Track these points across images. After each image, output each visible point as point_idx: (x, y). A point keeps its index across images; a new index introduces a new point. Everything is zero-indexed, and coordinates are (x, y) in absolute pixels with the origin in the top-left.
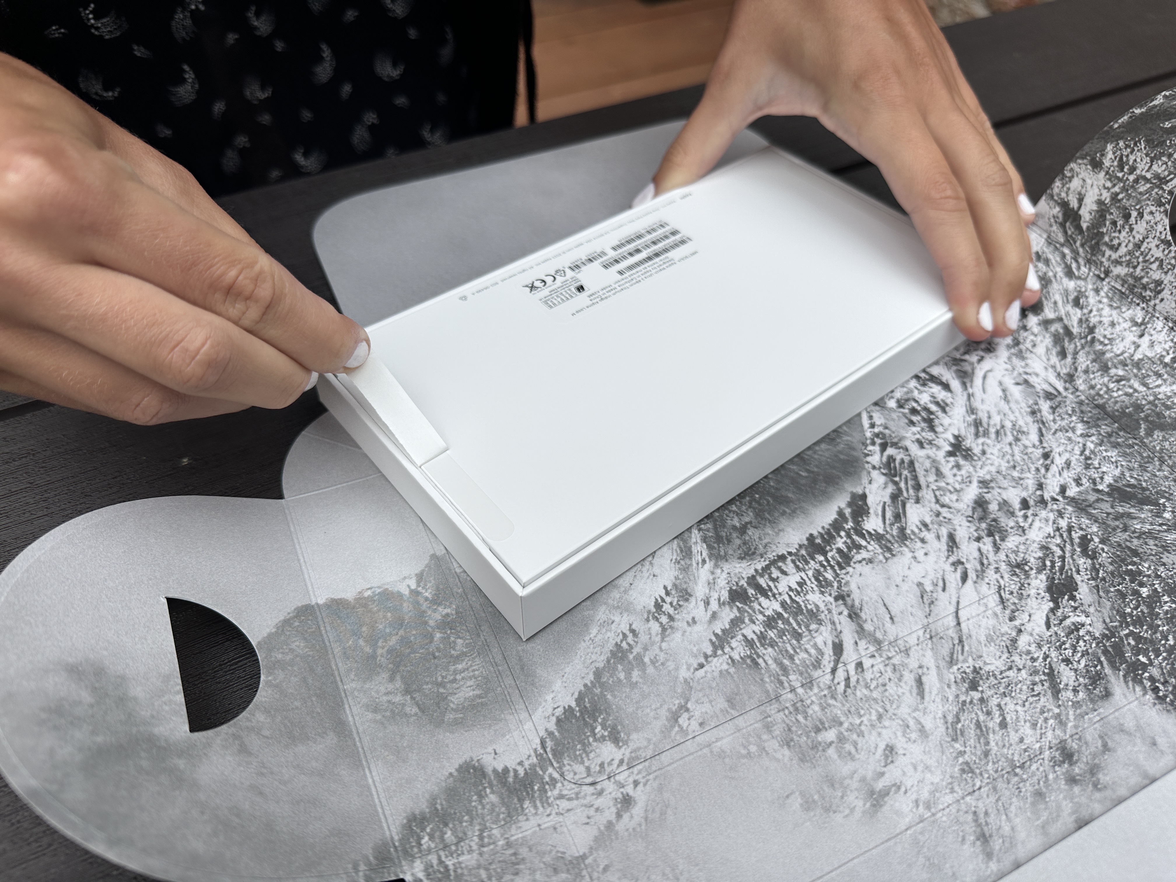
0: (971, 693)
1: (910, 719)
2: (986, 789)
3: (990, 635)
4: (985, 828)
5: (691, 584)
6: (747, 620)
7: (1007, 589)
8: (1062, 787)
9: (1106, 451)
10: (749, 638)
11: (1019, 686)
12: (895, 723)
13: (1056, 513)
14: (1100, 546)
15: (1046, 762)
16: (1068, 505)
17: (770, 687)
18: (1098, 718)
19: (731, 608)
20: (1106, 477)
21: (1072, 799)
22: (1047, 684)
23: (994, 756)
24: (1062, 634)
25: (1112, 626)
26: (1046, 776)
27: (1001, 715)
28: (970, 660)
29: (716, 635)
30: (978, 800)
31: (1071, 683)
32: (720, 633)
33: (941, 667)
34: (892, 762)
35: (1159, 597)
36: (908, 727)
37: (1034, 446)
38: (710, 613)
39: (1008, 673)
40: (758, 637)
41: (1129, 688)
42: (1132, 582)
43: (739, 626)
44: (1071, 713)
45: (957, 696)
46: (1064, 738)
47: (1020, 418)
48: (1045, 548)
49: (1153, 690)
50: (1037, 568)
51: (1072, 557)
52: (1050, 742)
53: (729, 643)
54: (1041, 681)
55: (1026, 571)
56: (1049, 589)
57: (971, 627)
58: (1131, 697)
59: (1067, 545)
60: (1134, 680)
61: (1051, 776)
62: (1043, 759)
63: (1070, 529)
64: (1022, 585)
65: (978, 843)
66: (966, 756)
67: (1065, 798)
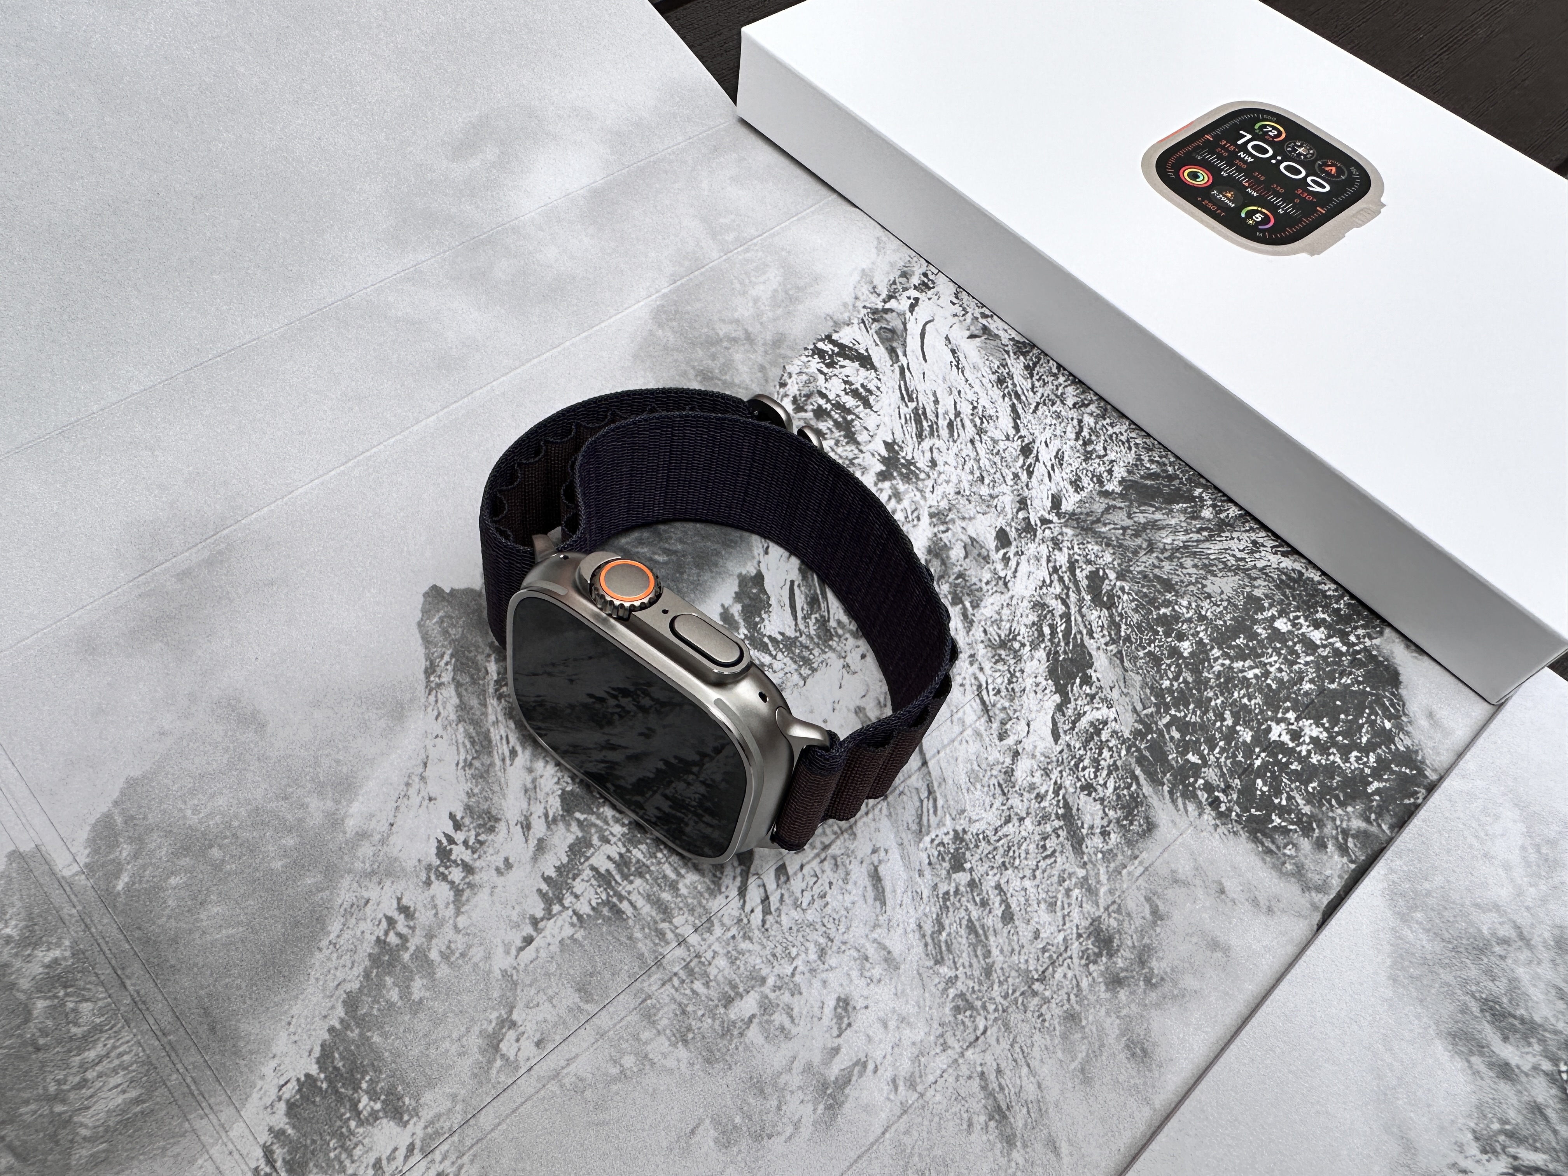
0: (954, 876)
1: (868, 945)
2: (995, 1029)
3: (973, 770)
4: (1000, 1097)
5: (495, 799)
6: (595, 841)
7: (990, 687)
8: (1103, 995)
9: (1112, 425)
10: (602, 870)
11: (1024, 847)
12: (846, 959)
13: (1050, 544)
14: (1118, 583)
15: (1076, 960)
16: (1066, 526)
17: (644, 947)
18: (1141, 869)
19: (568, 826)
20: (1116, 469)
21: (1118, 1011)
22: (1063, 833)
23: (999, 971)
24: (1078, 745)
25: (1146, 715)
26: (1078, 985)
27: (1002, 901)
28: (948, 820)
29: (547, 880)
30: (984, 1051)
31: (1098, 823)
32: (554, 875)
33: (906, 842)
34: (849, 1025)
35: (1206, 652)
36: (867, 958)
37: (1008, 439)
38: (533, 842)
39: (1005, 830)
40: (618, 866)
41: (1178, 811)
42: (1167, 634)
43: (583, 854)
44: (1102, 870)
45: (935, 887)
46: (1097, 914)
47: (982, 394)
48: (1039, 606)
49: (1210, 804)
50: (1032, 643)
51: (1080, 611)
52: (1077, 926)
53: (570, 888)
54: (1055, 830)
55: (1016, 651)
56: (1052, 673)
57: (944, 765)
58: (1183, 823)
59: (1071, 593)
60: (1184, 796)
61: (1084, 984)
62: (1071, 958)
63: (1072, 566)
64: (1013, 675)
65: (992, 1124)
66: (959, 983)
67: (1108, 1013)
